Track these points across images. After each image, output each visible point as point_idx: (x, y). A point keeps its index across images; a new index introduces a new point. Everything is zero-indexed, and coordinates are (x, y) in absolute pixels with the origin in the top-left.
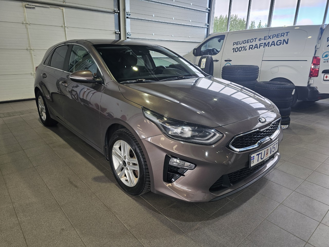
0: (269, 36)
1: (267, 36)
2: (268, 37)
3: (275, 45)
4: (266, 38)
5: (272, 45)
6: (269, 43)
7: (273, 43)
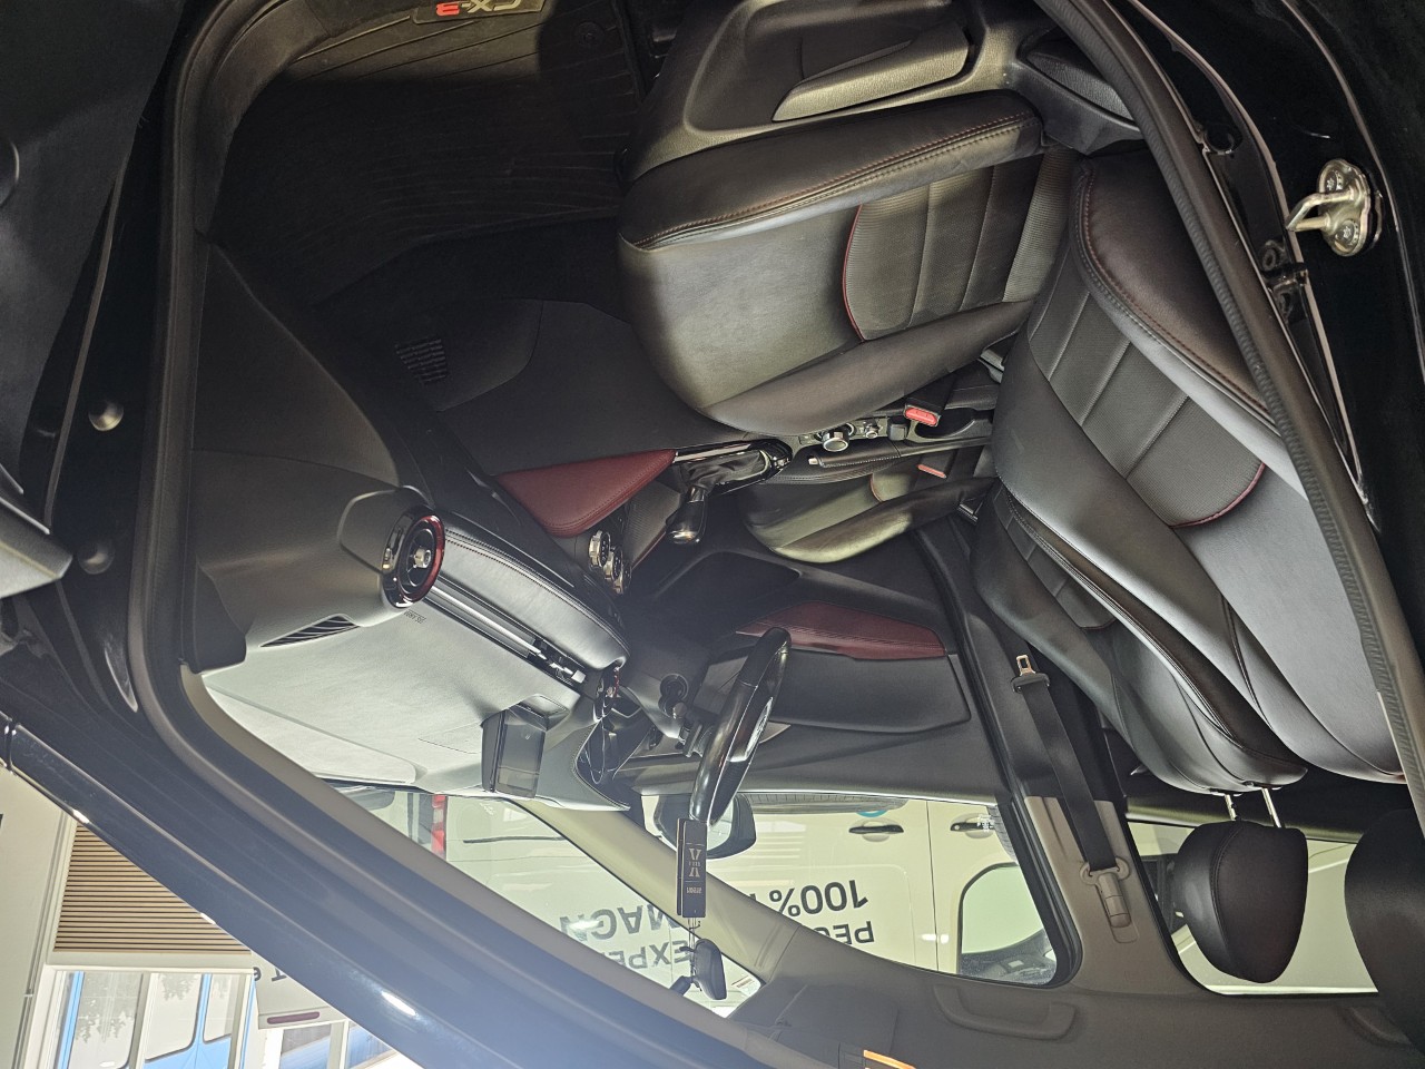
0: (668, 963)
1: (677, 961)
2: (666, 954)
3: (621, 910)
4: (676, 952)
5: (638, 915)
6: (655, 925)
7: (632, 921)
